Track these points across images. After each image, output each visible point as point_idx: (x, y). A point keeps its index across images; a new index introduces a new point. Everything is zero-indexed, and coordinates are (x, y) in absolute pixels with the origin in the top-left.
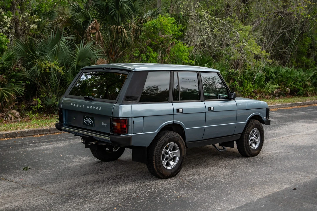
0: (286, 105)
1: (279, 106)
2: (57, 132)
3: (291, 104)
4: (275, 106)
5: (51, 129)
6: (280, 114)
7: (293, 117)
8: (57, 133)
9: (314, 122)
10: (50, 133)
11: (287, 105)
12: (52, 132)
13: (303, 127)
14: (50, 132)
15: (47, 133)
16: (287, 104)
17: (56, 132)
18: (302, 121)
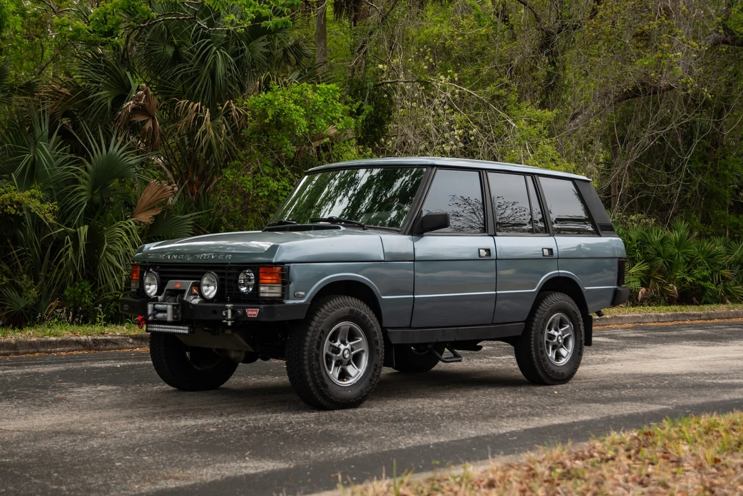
0: (658, 317)
1: (639, 317)
2: (35, 350)
3: (672, 316)
4: (628, 318)
5: (21, 342)
6: (635, 333)
7: (667, 337)
8: (34, 353)
9: (718, 345)
10: (17, 354)
11: (661, 316)
12: (21, 351)
13: (687, 351)
14: (15, 349)
15: (8, 351)
16: (662, 314)
17: (31, 350)
18: (687, 343)
